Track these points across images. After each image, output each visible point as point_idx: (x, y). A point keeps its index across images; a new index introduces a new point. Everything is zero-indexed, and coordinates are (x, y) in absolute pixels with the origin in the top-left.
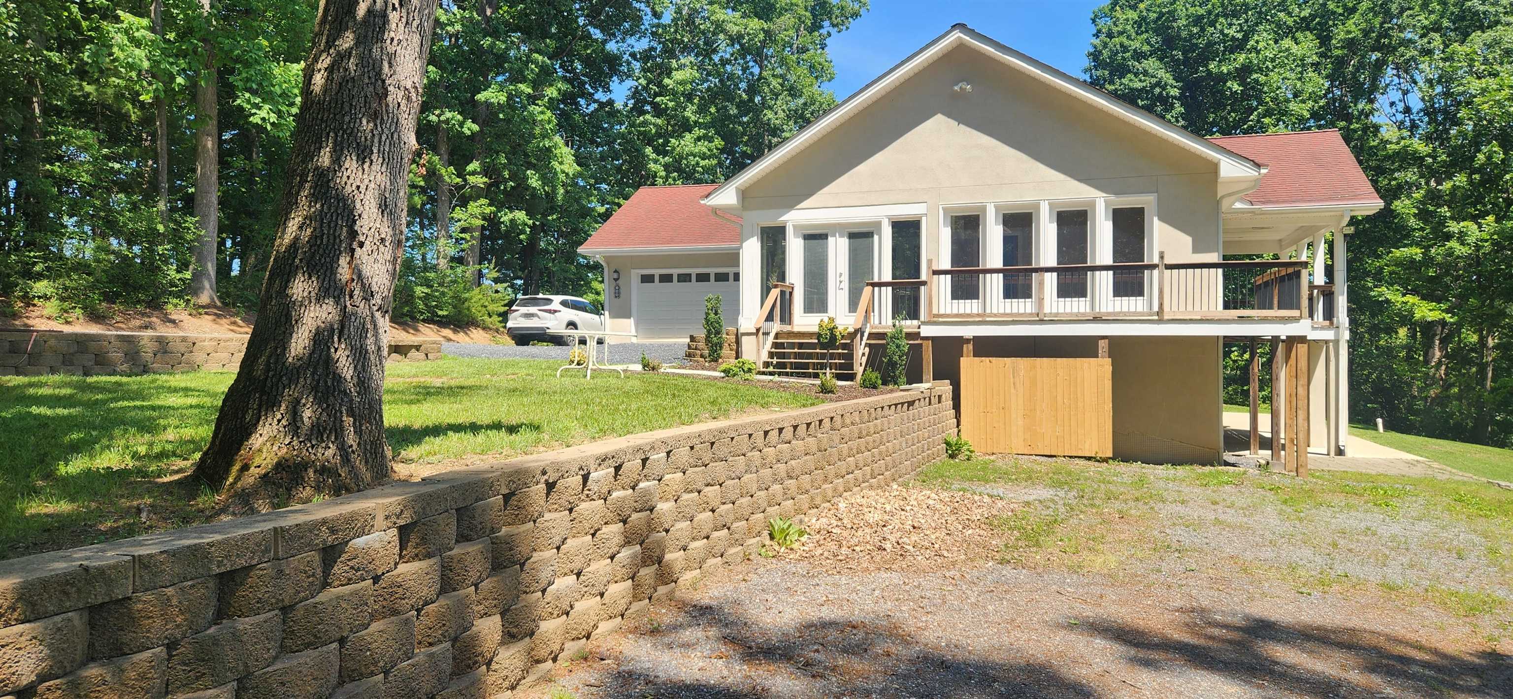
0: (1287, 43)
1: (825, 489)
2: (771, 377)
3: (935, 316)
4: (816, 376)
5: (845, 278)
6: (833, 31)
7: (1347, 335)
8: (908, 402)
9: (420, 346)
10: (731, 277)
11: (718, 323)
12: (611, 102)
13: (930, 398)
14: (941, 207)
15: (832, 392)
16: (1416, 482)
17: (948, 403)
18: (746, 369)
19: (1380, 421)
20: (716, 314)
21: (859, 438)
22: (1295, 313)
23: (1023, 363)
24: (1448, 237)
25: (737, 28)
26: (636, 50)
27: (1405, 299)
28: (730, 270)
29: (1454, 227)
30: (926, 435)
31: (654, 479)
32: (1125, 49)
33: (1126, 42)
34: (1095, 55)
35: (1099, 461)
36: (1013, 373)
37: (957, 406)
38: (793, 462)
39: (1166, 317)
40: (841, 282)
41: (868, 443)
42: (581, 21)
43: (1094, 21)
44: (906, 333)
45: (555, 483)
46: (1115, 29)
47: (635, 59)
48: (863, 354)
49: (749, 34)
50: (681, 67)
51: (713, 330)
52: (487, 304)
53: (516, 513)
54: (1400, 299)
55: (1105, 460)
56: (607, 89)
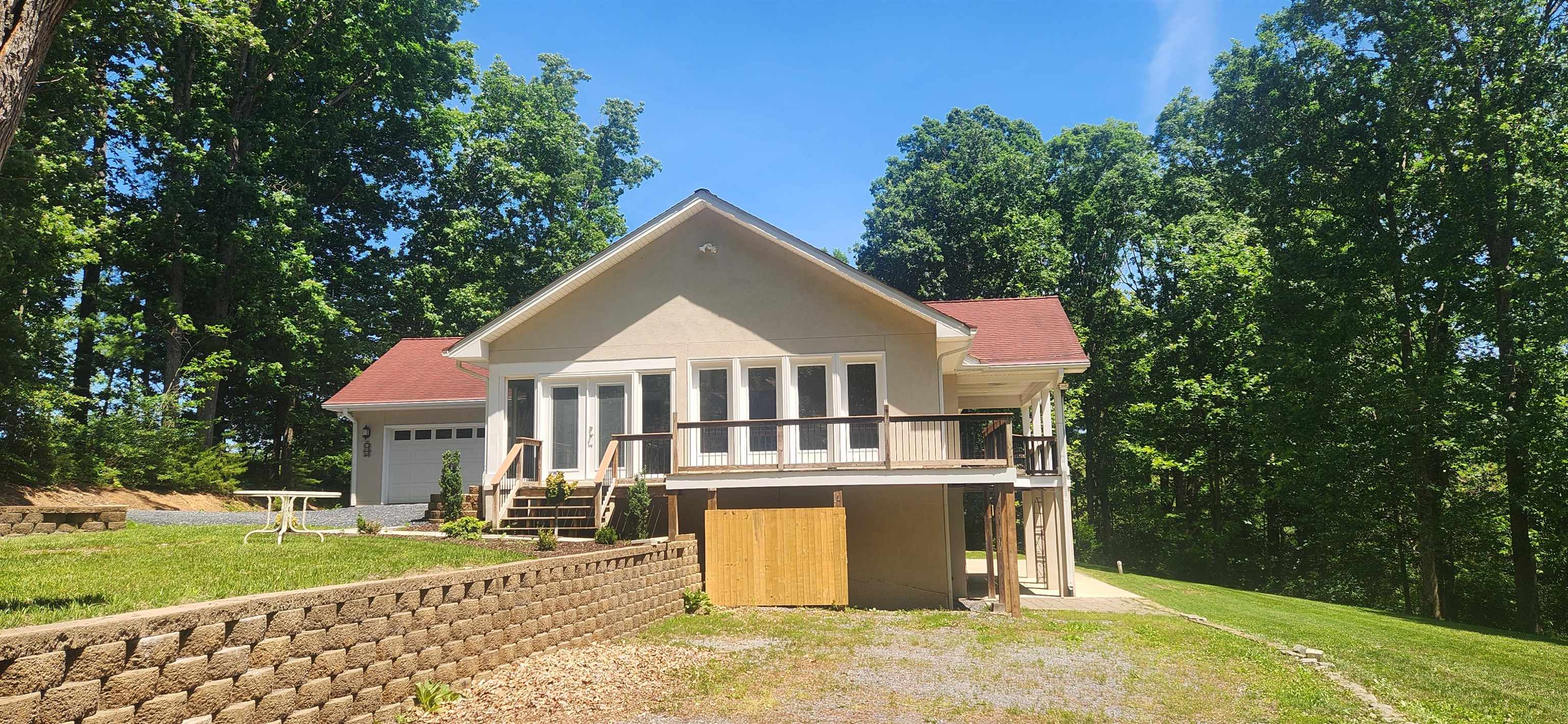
0: (1035, 217)
1: (504, 650)
2: (500, 536)
3: (681, 469)
4: (535, 533)
5: (596, 432)
6: (626, 188)
7: (1068, 483)
8: (634, 556)
9: (99, 514)
10: (475, 433)
11: (457, 481)
12: (385, 250)
13: (665, 552)
14: (689, 362)
15: (550, 549)
16: (1112, 616)
17: (691, 555)
18: (469, 528)
19: (1119, 563)
20: (454, 471)
21: (561, 594)
22: (1003, 462)
23: (764, 514)
24: (1176, 393)
25: (523, 180)
26: (415, 198)
27: (1144, 450)
28: (474, 426)
29: (1180, 385)
30: (657, 590)
31: (244, 644)
32: (895, 217)
33: (897, 212)
34: (870, 223)
35: (836, 610)
36: (756, 525)
37: (702, 560)
38: (460, 622)
39: (892, 467)
40: (591, 436)
41: (573, 600)
42: (354, 166)
43: (873, 192)
44: (649, 487)
45: (80, 650)
46: (887, 201)
47: (414, 208)
48: (607, 510)
49: (535, 187)
50: (463, 217)
51: (451, 485)
52: (221, 464)
53: (15, 682)
54: (1139, 449)
55: (841, 608)
56: (380, 236)
